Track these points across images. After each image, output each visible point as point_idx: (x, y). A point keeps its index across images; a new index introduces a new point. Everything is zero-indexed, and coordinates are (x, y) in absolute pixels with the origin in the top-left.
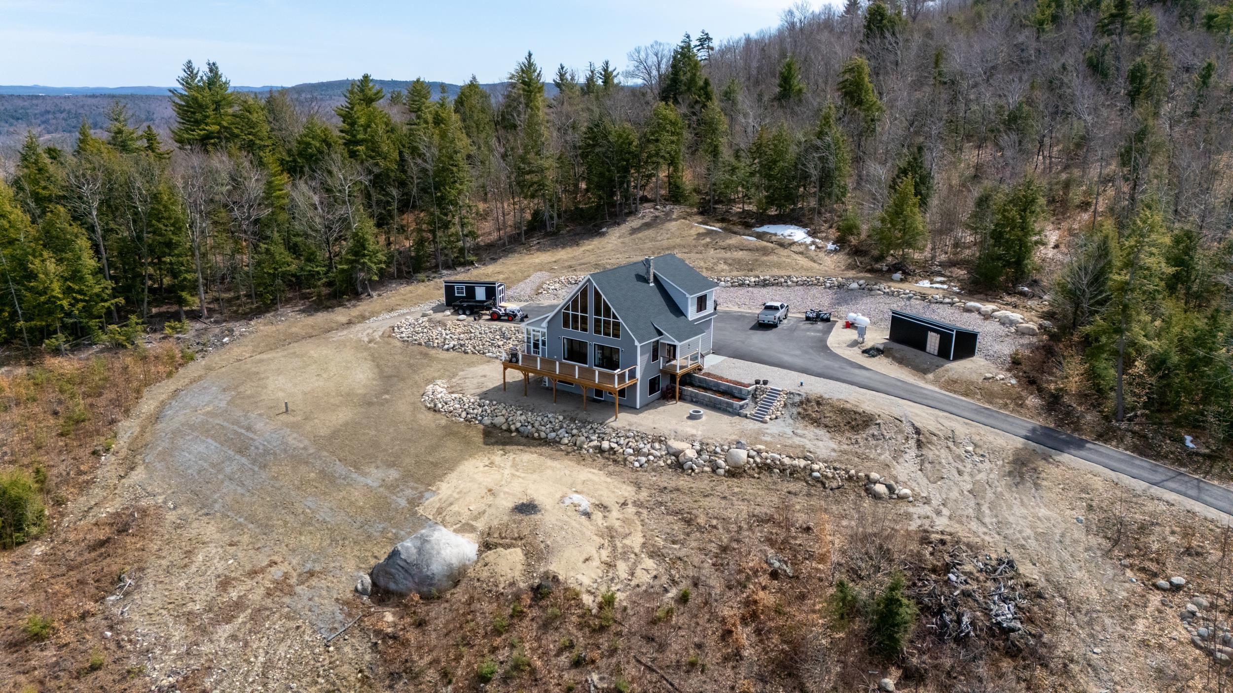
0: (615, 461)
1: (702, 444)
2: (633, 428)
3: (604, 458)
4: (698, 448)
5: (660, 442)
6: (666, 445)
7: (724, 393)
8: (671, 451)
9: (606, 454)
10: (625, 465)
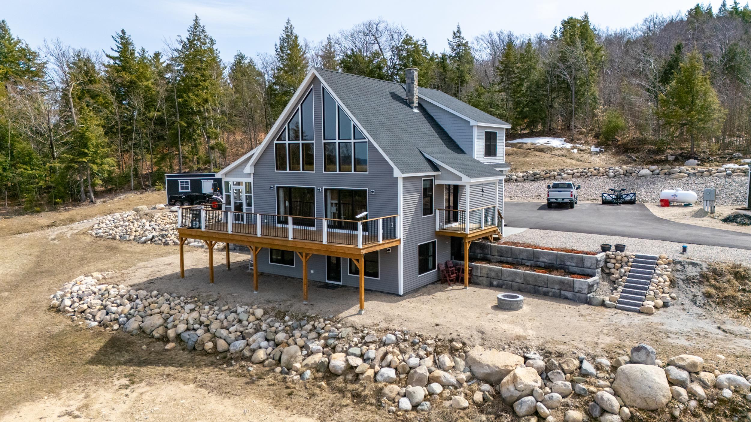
0: (357, 397)
1: (547, 355)
2: (395, 325)
3: (334, 389)
4: (541, 363)
5: (453, 351)
6: (466, 358)
7: (549, 268)
8: (480, 372)
9: (339, 382)
10: (379, 406)
